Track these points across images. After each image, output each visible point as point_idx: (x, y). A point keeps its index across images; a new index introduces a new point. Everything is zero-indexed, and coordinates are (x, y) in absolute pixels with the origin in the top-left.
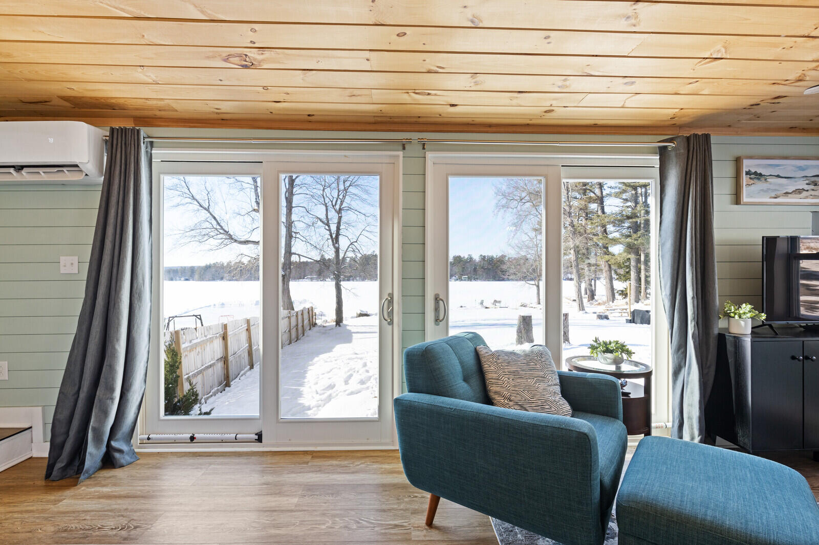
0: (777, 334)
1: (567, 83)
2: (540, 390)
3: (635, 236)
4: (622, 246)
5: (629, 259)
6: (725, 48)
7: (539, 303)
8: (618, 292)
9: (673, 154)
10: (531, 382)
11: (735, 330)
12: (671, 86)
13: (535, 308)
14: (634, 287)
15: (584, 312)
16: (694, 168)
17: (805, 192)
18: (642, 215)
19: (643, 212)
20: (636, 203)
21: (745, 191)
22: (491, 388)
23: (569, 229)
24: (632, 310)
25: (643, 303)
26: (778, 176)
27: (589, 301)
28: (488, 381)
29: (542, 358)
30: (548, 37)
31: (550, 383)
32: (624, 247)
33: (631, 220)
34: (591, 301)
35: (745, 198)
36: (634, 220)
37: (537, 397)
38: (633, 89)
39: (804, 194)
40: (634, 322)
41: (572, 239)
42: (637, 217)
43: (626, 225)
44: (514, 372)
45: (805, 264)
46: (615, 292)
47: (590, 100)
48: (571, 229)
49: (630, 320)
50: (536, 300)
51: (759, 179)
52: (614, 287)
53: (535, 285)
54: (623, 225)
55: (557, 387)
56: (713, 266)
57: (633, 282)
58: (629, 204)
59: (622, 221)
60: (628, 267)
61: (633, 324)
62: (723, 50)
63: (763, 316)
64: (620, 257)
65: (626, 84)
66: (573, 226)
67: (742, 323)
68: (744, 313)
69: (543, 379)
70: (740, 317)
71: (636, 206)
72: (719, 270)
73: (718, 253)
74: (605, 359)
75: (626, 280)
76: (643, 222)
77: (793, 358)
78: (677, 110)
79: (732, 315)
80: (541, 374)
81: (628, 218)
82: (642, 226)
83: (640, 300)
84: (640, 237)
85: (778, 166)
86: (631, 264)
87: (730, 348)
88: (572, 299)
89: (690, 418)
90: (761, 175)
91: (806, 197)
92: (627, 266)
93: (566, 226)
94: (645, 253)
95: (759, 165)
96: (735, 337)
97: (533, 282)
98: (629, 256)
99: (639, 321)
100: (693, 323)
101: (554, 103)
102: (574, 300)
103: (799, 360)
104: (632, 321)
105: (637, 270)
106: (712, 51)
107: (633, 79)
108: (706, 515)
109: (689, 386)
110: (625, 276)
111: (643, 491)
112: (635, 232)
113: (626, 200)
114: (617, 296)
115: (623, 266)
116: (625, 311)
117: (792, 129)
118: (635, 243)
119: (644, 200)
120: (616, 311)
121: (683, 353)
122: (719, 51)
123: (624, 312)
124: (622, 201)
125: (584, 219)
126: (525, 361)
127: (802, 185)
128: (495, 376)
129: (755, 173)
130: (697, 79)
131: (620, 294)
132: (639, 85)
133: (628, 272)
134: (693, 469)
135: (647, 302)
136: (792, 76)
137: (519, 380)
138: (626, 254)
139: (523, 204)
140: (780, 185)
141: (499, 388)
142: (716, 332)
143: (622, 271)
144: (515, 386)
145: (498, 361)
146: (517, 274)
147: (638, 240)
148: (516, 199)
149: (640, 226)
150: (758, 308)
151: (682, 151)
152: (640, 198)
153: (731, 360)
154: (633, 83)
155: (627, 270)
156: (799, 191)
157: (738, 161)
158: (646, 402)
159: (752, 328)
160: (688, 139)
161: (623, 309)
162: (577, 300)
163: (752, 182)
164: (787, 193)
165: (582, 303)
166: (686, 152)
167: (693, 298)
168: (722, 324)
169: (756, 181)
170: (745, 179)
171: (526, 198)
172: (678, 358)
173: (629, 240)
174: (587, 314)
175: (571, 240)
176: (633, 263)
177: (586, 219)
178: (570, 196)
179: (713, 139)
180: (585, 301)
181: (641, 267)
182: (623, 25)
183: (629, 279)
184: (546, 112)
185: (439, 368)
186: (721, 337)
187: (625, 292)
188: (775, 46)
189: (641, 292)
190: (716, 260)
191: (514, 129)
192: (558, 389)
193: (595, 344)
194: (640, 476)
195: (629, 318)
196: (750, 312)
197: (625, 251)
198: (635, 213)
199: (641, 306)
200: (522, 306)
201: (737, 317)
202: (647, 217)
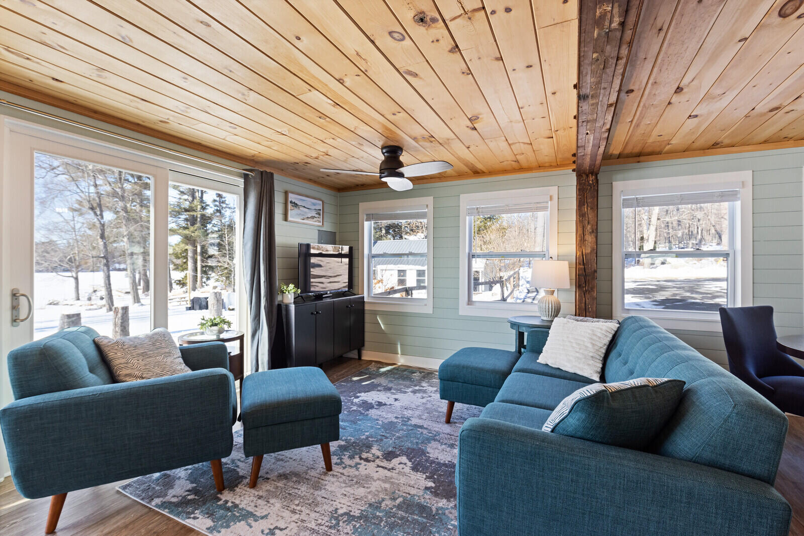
0: (304, 301)
1: (189, 110)
2: (168, 363)
3: (192, 228)
4: (180, 237)
5: (187, 250)
6: (288, 131)
7: (78, 299)
8: (175, 282)
9: (252, 181)
10: (159, 358)
11: (286, 301)
12: (258, 138)
13: (72, 305)
14: (191, 277)
15: (140, 304)
16: (265, 194)
17: (315, 218)
18: (199, 210)
19: (199, 207)
20: (194, 198)
21: (290, 213)
22: (121, 373)
23: (121, 214)
24: (192, 298)
25: (199, 291)
26: (304, 207)
27: (143, 292)
28: (115, 368)
29: (165, 337)
30: (186, 79)
31: (175, 356)
32: (182, 238)
33: (188, 213)
34: (146, 293)
35: (290, 218)
36: (192, 213)
37: (167, 369)
38: (235, 131)
39: (315, 219)
40: (193, 309)
41: (126, 226)
42: (194, 210)
43: (183, 217)
44: (142, 353)
45: (313, 260)
46: (173, 282)
47: (201, 126)
48: (124, 215)
49: (190, 308)
50: (74, 295)
51: (296, 207)
52: (172, 277)
53: (72, 277)
54: (180, 216)
55: (179, 359)
56: (275, 259)
57: (189, 272)
58: (186, 197)
59: (179, 213)
60: (186, 257)
61: (192, 311)
62: (287, 132)
63: (299, 291)
64: (179, 248)
65: (230, 127)
66: (126, 212)
67: (289, 296)
68: (291, 290)
69: (169, 354)
70: (289, 292)
71: (193, 200)
72: (278, 263)
73: (278, 251)
74: (211, 331)
75: (183, 270)
76: (199, 216)
77: (312, 314)
78: (257, 153)
79: (285, 291)
80: (167, 350)
81: (186, 210)
82: (199, 219)
83: (196, 288)
84: (196, 230)
85: (304, 200)
86: (189, 254)
87: (284, 312)
88: (124, 291)
89: (263, 363)
90: (297, 204)
91: (316, 221)
92: (184, 256)
93: (117, 209)
94: (200, 245)
95: (296, 198)
96: (286, 305)
97: (69, 274)
98: (187, 247)
99: (198, 307)
100: (265, 299)
101: (171, 118)
102: (127, 293)
103: (314, 314)
104: (192, 308)
105: (193, 260)
106: (282, 130)
107: (236, 126)
108: (290, 397)
109: (262, 340)
110: (182, 266)
111: (258, 400)
112: (193, 224)
113: (182, 193)
114: (174, 286)
115: (180, 256)
116: (183, 299)
117: (310, 180)
118: (193, 235)
119: (200, 196)
120: (174, 300)
121: (257, 320)
122: (285, 131)
123: (183, 301)
124: (179, 193)
125: (138, 206)
126: (150, 343)
127: (314, 214)
128: (123, 361)
129: (294, 203)
130: (272, 140)
131: (177, 284)
132: (238, 131)
133: (186, 263)
134: (278, 381)
135: (203, 290)
136: (314, 155)
137: (148, 360)
138: (183, 245)
139: (54, 175)
140: (306, 212)
141: (129, 370)
142: (277, 303)
143: (179, 262)
144: (145, 365)
145: (124, 347)
146: (42, 264)
147: (194, 232)
148: (44, 167)
149: (196, 220)
150: (297, 286)
151: (259, 180)
152: (197, 194)
153: (284, 320)
154: (236, 128)
155: (185, 261)
156: (313, 217)
157: (286, 193)
158: (241, 356)
159: (294, 299)
160: (262, 172)
161: (182, 298)
162: (132, 292)
163: (293, 208)
164: (308, 218)
165: (137, 295)
166: (260, 181)
167: (265, 282)
168: (279, 298)
169: (295, 207)
170: (290, 206)
171: (60, 169)
172: (255, 324)
173: (186, 232)
174: (144, 306)
175: (124, 227)
176: (190, 254)
177: (141, 206)
178: (123, 179)
179: (276, 176)
180: (140, 292)
181: (197, 258)
182: (239, 96)
183: (187, 269)
184: (161, 121)
185: (65, 363)
186: (279, 306)
187: (182, 282)
188: (310, 139)
189: (197, 281)
190: (276, 257)
191: (124, 124)
192: (181, 360)
193: (203, 321)
194: (253, 394)
195: (189, 306)
196: (293, 289)
197: (182, 242)
198: (192, 207)
199: (198, 294)
200: (50, 304)
201: (287, 293)
202: (203, 213)
